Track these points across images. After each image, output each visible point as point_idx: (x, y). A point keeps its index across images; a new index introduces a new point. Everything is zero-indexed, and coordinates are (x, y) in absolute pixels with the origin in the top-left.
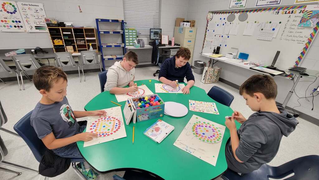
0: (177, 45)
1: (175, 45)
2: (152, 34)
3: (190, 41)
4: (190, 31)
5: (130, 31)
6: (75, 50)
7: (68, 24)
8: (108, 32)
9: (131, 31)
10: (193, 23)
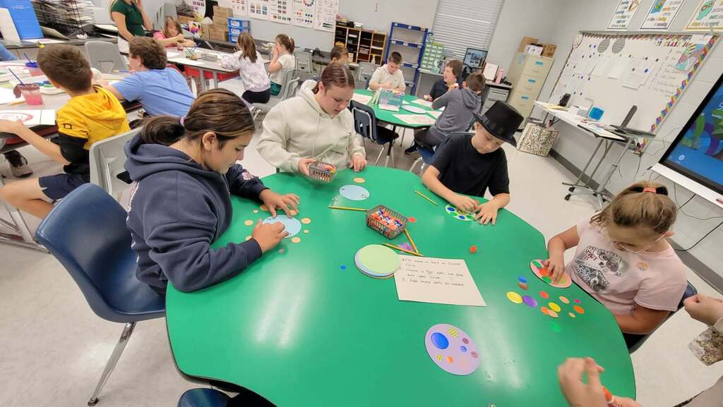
0: (507, 83)
1: (502, 81)
2: (469, 56)
3: (534, 81)
4: (537, 63)
5: (434, 47)
6: (354, 61)
7: (357, 25)
8: (402, 43)
9: (436, 47)
10: (551, 49)
